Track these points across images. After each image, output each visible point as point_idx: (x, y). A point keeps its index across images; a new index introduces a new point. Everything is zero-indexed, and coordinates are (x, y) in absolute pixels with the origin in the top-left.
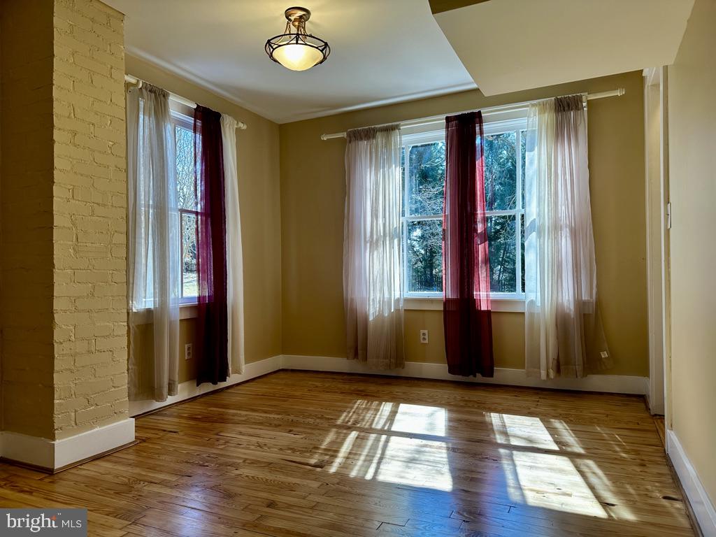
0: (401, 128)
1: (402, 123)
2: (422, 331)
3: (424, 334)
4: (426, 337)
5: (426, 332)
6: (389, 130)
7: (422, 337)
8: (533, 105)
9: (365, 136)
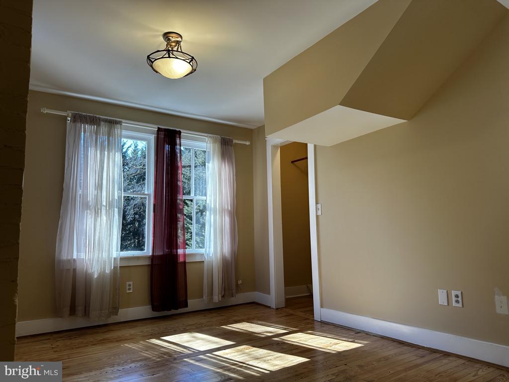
0: (123, 124)
1: (123, 121)
2: (128, 283)
3: (130, 285)
4: (131, 287)
5: (131, 283)
6: (112, 123)
7: (128, 287)
8: (210, 137)
9: (91, 122)
